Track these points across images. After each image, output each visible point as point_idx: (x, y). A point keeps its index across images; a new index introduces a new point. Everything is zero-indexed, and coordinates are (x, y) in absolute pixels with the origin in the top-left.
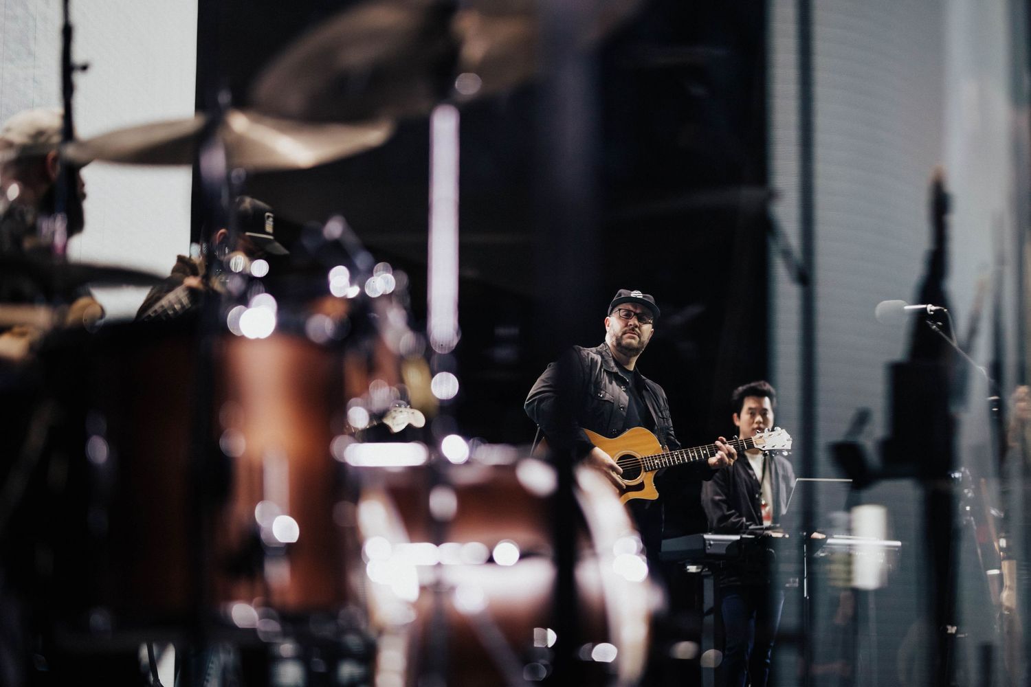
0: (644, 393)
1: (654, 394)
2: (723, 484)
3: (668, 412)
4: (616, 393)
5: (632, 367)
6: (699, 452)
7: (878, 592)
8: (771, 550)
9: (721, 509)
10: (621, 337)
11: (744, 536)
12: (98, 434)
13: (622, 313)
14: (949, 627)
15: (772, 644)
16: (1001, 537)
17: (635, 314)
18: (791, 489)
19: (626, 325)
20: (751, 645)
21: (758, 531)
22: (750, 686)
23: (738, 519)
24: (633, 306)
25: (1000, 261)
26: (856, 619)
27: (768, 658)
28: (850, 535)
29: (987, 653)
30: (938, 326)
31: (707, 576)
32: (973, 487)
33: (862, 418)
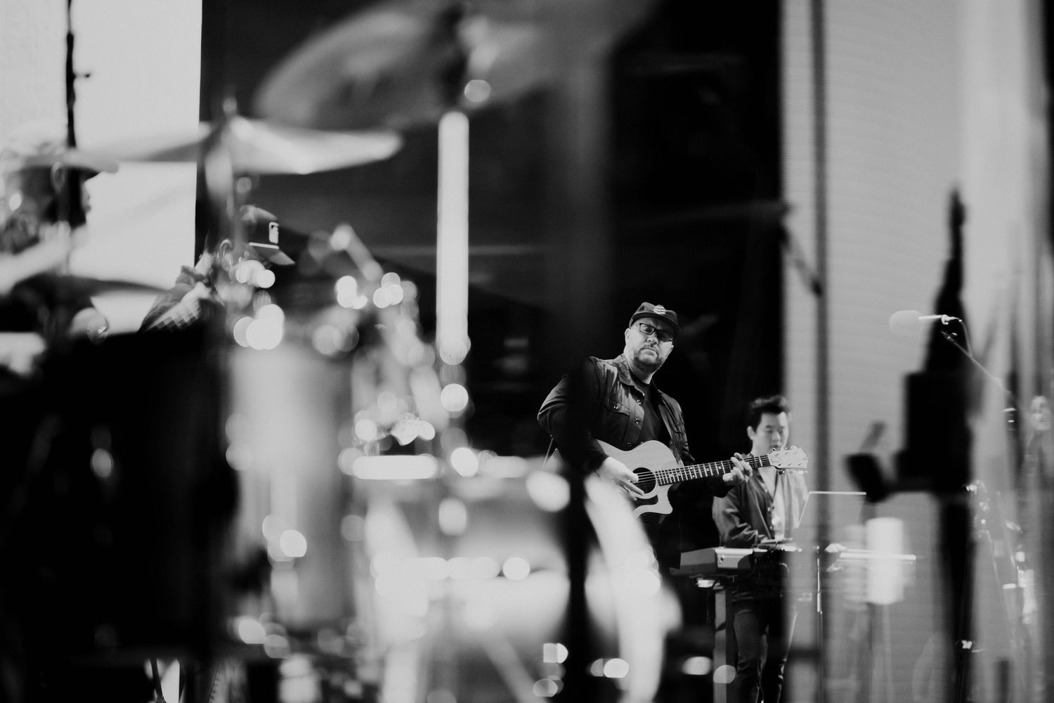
0: (660, 407)
1: (669, 407)
2: (735, 497)
3: (683, 427)
4: (631, 406)
5: (648, 381)
6: (713, 467)
7: (894, 607)
8: (784, 564)
9: (733, 522)
10: (639, 352)
11: (757, 550)
12: (103, 447)
13: (643, 328)
14: (964, 642)
15: (785, 660)
16: (1018, 551)
17: (656, 330)
18: (804, 502)
19: (646, 341)
20: (763, 661)
21: (771, 545)
22: (762, 702)
23: (750, 532)
24: (654, 322)
25: (1017, 271)
26: (871, 636)
27: (781, 674)
28: (864, 549)
29: (1004, 668)
30: (953, 337)
31: (718, 591)
32: (988, 499)
33: (877, 430)
